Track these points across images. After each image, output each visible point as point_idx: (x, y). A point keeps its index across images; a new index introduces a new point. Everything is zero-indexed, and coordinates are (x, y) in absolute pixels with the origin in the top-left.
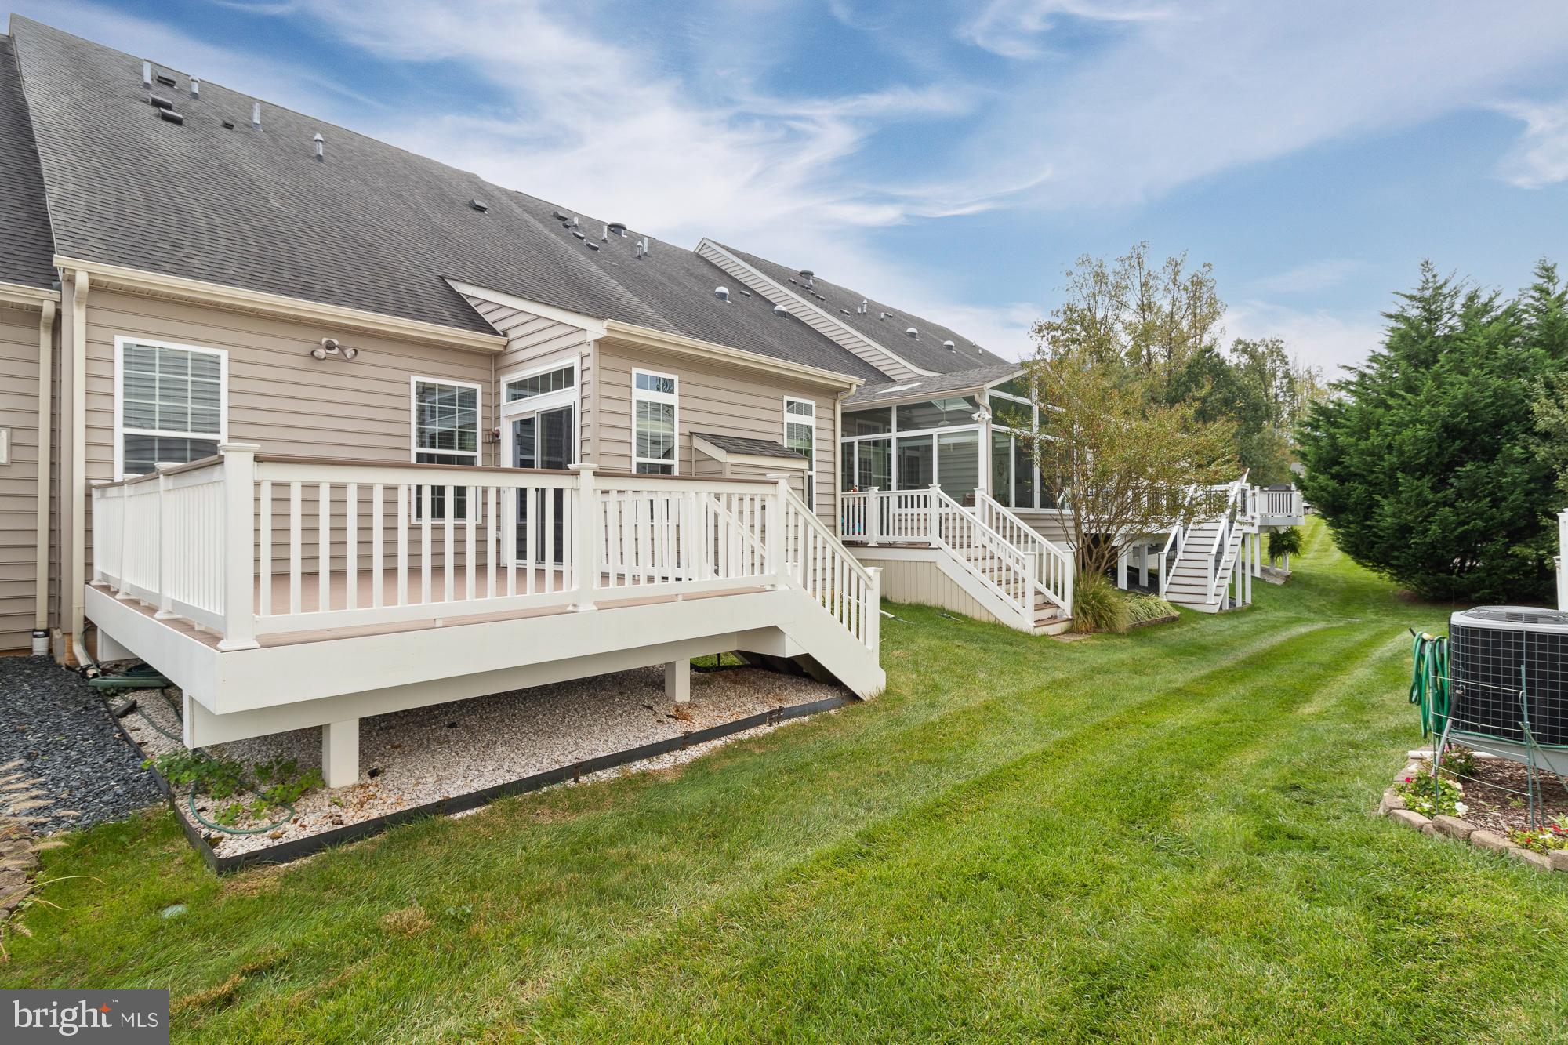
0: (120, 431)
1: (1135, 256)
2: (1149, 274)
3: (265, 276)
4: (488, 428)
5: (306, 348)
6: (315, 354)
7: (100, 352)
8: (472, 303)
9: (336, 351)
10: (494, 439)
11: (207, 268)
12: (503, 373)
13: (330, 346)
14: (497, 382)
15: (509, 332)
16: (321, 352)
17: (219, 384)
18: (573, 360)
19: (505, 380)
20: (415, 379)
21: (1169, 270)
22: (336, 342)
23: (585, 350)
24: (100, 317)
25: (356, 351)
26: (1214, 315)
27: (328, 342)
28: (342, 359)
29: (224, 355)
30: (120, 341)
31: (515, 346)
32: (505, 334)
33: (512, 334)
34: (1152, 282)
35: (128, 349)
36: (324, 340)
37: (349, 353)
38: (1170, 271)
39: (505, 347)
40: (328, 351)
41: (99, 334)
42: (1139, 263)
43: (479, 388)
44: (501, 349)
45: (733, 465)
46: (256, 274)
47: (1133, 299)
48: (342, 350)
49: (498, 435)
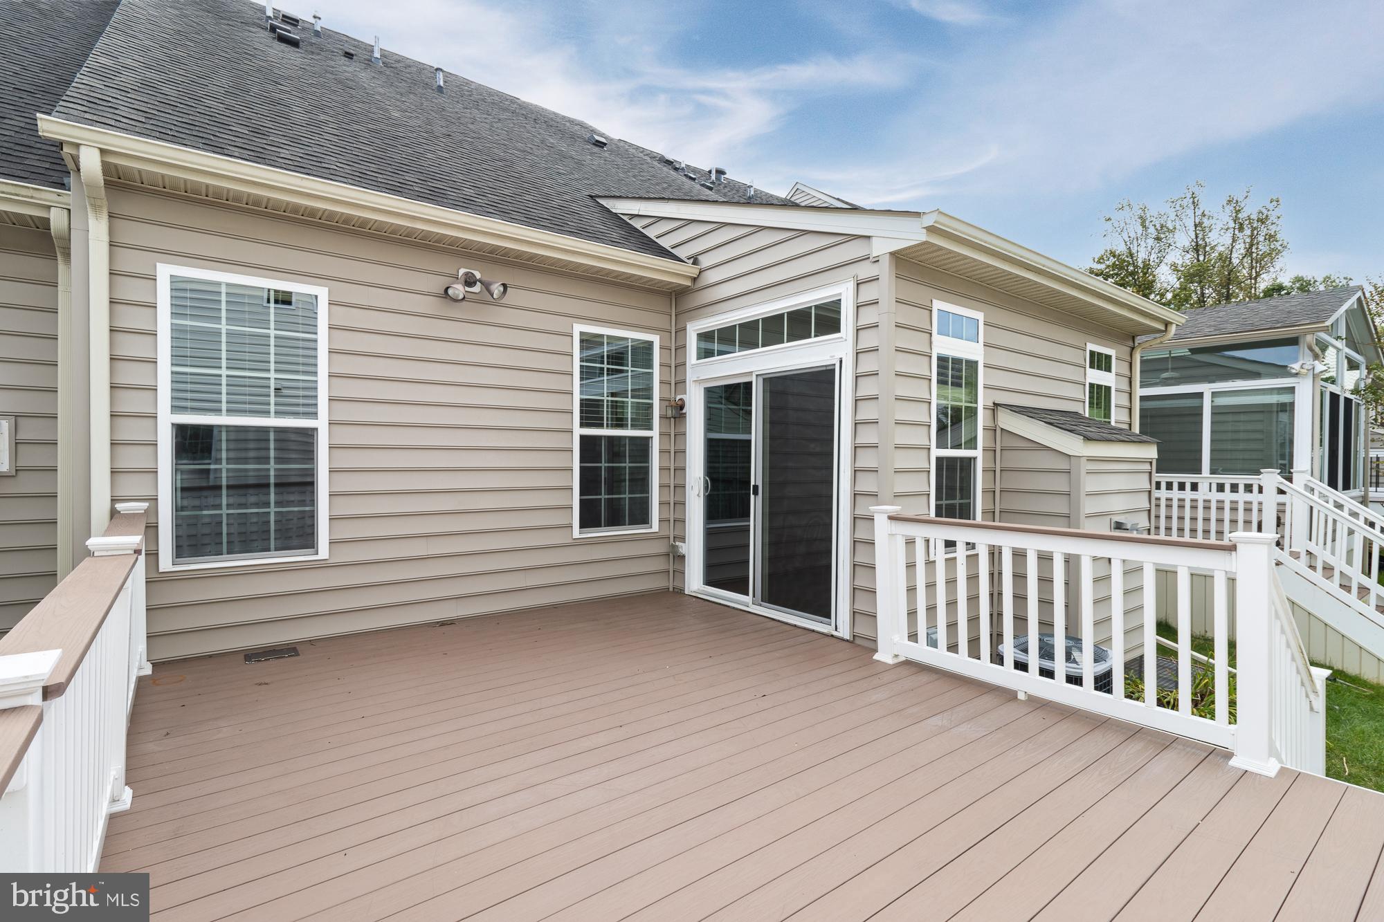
0: (167, 420)
1: (1189, 195)
2: (1203, 215)
3: (380, 176)
4: (667, 396)
5: (437, 284)
6: (450, 292)
7: (132, 289)
8: (638, 224)
9: (477, 288)
10: (677, 412)
11: (300, 160)
12: (691, 319)
13: (469, 281)
14: (681, 331)
15: (700, 258)
16: (459, 290)
17: (316, 341)
18: (842, 291)
19: (693, 330)
20: (579, 328)
21: (1229, 209)
22: (478, 275)
23: (865, 271)
24: (132, 233)
25: (505, 286)
26: (1272, 255)
27: (466, 274)
28: (486, 299)
29: (322, 293)
30: (165, 272)
31: (712, 277)
32: (695, 262)
33: (705, 261)
34: (1206, 223)
35: (178, 286)
36: (462, 271)
37: (497, 289)
38: (1232, 208)
39: (694, 280)
40: (468, 289)
41: (131, 261)
42: (1194, 202)
43: (655, 339)
44: (688, 283)
45: (1091, 459)
46: (368, 173)
47: (1183, 239)
48: (487, 286)
49: (682, 407)
